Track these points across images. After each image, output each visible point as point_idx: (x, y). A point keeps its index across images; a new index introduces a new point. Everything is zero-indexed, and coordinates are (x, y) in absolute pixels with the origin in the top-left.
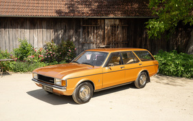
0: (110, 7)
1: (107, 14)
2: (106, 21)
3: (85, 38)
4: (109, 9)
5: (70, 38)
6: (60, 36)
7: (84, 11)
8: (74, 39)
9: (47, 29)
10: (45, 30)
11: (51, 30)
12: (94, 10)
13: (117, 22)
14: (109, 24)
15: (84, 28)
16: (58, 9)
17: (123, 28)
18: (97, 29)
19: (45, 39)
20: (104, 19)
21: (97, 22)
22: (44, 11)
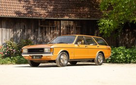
0: (64, 10)
1: (63, 16)
2: (62, 22)
3: (42, 37)
4: (64, 12)
5: (29, 37)
6: (19, 35)
7: (42, 13)
8: (32, 38)
9: (6, 28)
10: (4, 29)
11: (11, 30)
12: (50, 12)
13: (72, 23)
14: (65, 24)
15: (42, 28)
16: (17, 10)
17: (77, 28)
18: (53, 29)
19: (4, 37)
20: (60, 20)
21: (54, 23)
22: (4, 12)
